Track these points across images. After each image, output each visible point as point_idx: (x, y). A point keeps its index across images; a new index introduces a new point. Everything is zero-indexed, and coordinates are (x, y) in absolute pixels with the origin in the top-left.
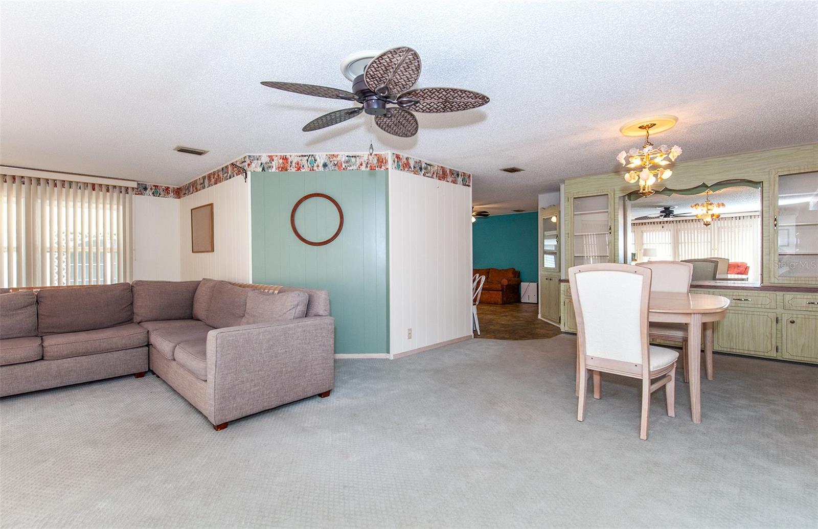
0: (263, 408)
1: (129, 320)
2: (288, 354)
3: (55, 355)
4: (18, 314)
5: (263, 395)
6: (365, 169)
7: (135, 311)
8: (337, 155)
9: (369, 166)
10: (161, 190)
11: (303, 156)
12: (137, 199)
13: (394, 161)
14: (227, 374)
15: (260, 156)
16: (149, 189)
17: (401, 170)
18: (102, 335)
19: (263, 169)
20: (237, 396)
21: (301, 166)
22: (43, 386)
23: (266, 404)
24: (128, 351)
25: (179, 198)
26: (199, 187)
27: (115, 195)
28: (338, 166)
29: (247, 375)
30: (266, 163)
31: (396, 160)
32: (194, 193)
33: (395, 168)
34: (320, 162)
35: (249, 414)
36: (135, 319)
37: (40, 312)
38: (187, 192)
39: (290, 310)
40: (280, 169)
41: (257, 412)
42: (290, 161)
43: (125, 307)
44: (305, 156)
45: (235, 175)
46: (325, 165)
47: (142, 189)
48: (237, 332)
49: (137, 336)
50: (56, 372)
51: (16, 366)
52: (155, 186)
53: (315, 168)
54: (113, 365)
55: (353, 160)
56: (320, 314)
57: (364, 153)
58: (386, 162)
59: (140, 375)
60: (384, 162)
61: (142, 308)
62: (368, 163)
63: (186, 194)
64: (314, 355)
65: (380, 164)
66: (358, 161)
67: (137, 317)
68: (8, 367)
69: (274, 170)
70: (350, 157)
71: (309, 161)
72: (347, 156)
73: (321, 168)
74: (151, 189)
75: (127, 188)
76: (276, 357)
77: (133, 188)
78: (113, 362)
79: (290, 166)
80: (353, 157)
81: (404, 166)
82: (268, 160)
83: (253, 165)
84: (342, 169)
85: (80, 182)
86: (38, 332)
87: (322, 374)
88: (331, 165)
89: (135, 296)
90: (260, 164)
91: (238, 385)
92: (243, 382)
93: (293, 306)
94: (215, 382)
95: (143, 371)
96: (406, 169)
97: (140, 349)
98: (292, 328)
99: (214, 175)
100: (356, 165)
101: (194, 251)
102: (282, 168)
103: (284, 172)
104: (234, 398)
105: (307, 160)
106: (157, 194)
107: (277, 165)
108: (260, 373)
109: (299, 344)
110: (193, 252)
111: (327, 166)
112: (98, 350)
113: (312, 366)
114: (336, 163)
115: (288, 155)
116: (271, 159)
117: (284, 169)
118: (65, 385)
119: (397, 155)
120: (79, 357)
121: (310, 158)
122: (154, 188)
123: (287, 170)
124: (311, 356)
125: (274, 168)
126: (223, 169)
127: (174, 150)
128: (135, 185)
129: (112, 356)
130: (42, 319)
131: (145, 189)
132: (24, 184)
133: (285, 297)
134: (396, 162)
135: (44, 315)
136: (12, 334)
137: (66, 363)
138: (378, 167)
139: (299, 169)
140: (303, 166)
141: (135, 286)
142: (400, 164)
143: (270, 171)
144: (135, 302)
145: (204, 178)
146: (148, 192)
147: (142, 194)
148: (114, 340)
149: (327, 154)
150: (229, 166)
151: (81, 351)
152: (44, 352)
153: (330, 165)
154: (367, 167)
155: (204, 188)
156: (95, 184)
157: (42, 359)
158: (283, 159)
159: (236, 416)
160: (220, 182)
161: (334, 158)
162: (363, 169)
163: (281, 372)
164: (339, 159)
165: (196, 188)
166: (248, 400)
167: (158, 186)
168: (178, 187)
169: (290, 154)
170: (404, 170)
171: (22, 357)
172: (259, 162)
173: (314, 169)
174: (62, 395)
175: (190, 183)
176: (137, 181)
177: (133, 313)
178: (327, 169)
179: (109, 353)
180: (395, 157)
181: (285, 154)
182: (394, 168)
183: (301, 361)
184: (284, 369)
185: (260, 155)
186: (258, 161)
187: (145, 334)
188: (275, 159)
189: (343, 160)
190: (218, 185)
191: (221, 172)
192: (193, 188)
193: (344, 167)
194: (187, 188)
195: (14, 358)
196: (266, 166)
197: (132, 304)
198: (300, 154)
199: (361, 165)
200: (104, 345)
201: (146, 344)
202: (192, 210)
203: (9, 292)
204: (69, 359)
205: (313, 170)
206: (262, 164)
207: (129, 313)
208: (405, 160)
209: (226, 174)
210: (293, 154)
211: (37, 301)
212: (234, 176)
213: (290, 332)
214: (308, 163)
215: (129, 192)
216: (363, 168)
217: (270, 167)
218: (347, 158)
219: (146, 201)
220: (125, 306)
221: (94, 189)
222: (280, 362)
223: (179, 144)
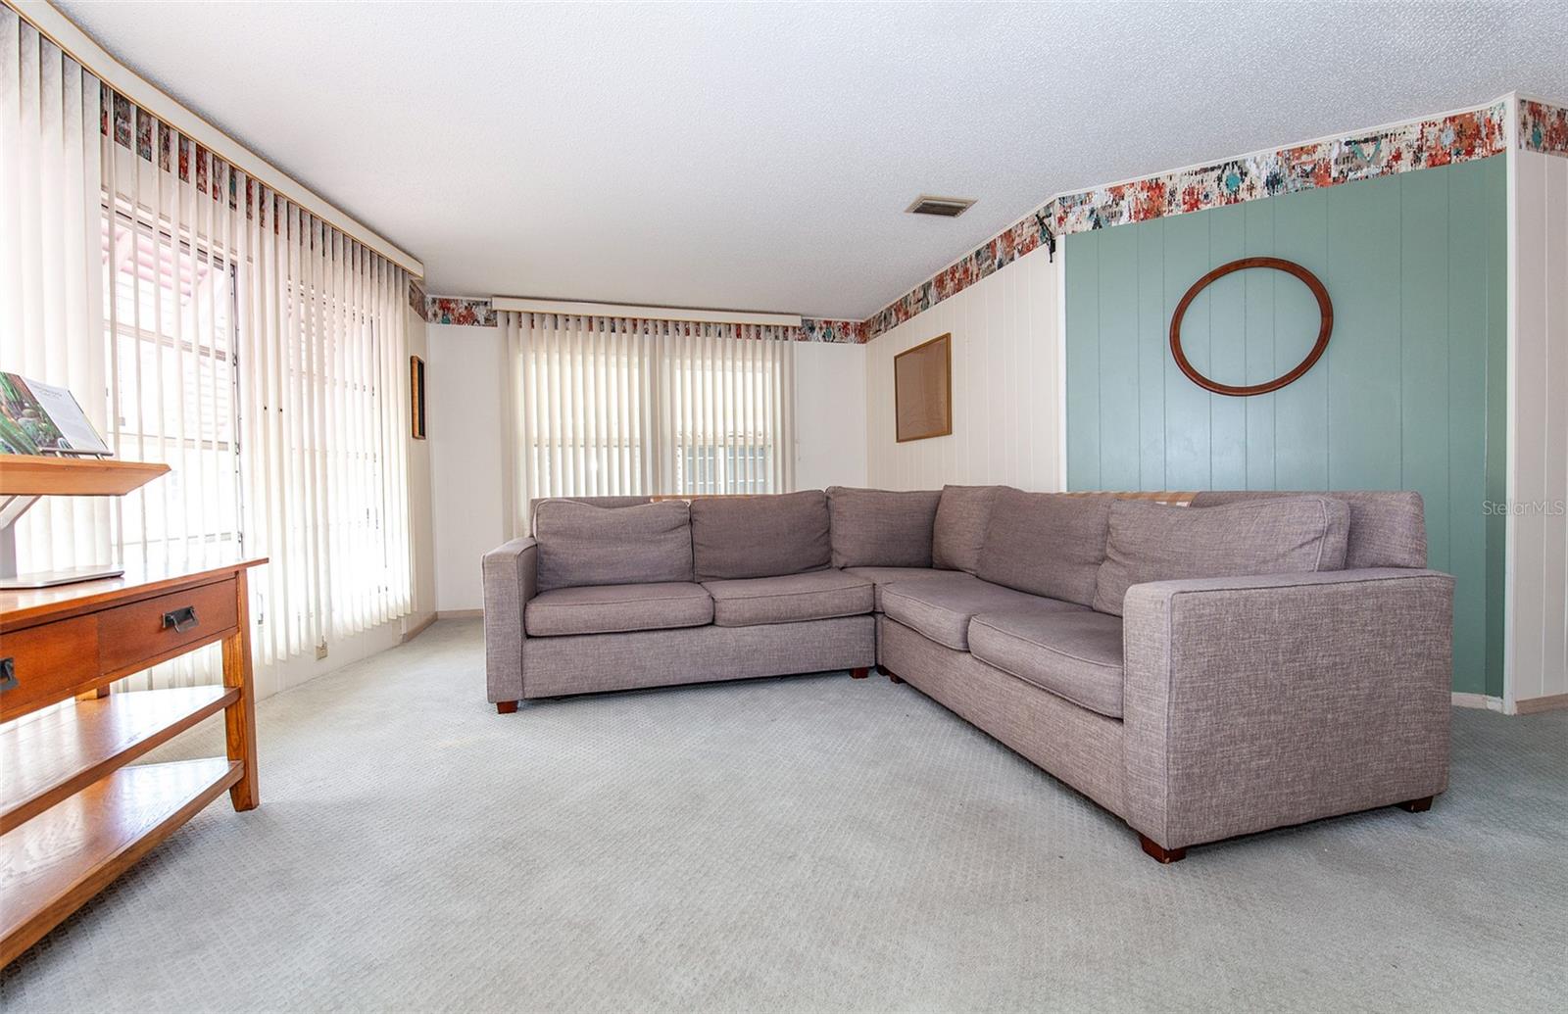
0: (1279, 819)
1: (822, 562)
2: (1339, 672)
3: (732, 618)
4: (665, 540)
5: (1278, 782)
6: (1410, 169)
7: (835, 545)
8: (1315, 147)
9: (1425, 155)
10: (836, 329)
11: (1205, 170)
12: (801, 348)
13: (1525, 124)
14: (1197, 711)
15: (1088, 194)
16: (817, 329)
17: (1545, 149)
18: (799, 586)
19: (1097, 224)
20: (1219, 777)
21: (1201, 197)
22: (715, 675)
23: (1285, 810)
24: (842, 621)
25: (865, 342)
26: (911, 310)
27: (769, 343)
28: (1317, 177)
29: (1241, 720)
30: (1104, 208)
31: (1530, 119)
32: (900, 325)
33: (1528, 143)
34: (1258, 174)
35: (1245, 829)
36: (833, 561)
37: (696, 540)
38: (882, 327)
39: (1301, 546)
40: (1142, 216)
41: (1264, 828)
42: (1168, 190)
43: (820, 537)
44: (1213, 169)
45: (1016, 255)
46: (1273, 182)
47: (807, 329)
48: (1218, 595)
49: (857, 592)
50: (734, 650)
51: (678, 633)
52: (826, 322)
53: (1243, 195)
54: (819, 647)
55: (1369, 149)
56: (1398, 561)
57: (1407, 122)
58: (1494, 129)
59: (860, 673)
60: (1484, 133)
61: (848, 540)
62: (1420, 149)
63: (880, 330)
64: (1403, 684)
65: (1466, 142)
66: (1386, 149)
67: (838, 557)
68: (667, 633)
69: (1124, 220)
70: (1356, 142)
71: (1224, 179)
72: (1348, 143)
73: (1261, 192)
74: (821, 328)
75: (786, 329)
76: (1311, 678)
77: (794, 328)
78: (819, 642)
79: (1170, 203)
80: (1366, 141)
81: (1551, 138)
82: (1109, 198)
83: (1071, 218)
84: (1331, 180)
85: (720, 324)
86: (695, 574)
87: (1423, 742)
88: (1294, 176)
89: (834, 516)
90: (1088, 213)
91: (1222, 745)
92: (1233, 740)
93: (1312, 536)
94: (1168, 729)
95: (867, 665)
96: (1559, 147)
97: (861, 620)
98: (1351, 595)
99: (953, 273)
100: (1377, 163)
101: (900, 438)
102: (1147, 212)
103: (1152, 221)
104: (1213, 783)
105: (1220, 179)
106: (829, 337)
107: (1132, 206)
108: (1272, 718)
109: (1368, 645)
110: (898, 441)
111: (1279, 182)
112: (797, 615)
113: (1397, 714)
114: (1308, 168)
115: (1162, 175)
116: (1118, 194)
117: (1151, 212)
118: (746, 677)
119: (1532, 103)
120: (768, 626)
121: (1227, 172)
122: (824, 326)
123: (1159, 214)
124: (1396, 685)
125: (1126, 214)
126: (978, 253)
127: (907, 211)
128: (797, 322)
129: (817, 628)
130: (699, 551)
131: (812, 329)
132: (646, 333)
133: (1265, 510)
134: (1530, 126)
135: (701, 545)
136: (660, 575)
137: (748, 635)
138: (1458, 154)
139: (1194, 205)
140: (1206, 196)
141: (832, 496)
142: (1542, 130)
143: (1114, 224)
144: (833, 528)
145: (926, 288)
146: (815, 334)
147: (806, 339)
148: (821, 597)
149: (1280, 148)
150: (999, 243)
151: (770, 614)
152: (717, 611)
153: (1292, 182)
154: (1417, 160)
155: (926, 306)
156: (740, 325)
157: (712, 624)
158: (1150, 188)
159: (1216, 834)
160: (971, 282)
161: (1304, 158)
162: (1403, 169)
163: (1323, 722)
164: (1318, 155)
165: (906, 313)
166: (1245, 793)
167: (831, 322)
168: (863, 321)
169: (1169, 172)
170: (1553, 149)
171: (687, 617)
172: (1087, 208)
173: (1239, 197)
174: (744, 694)
175: (891, 307)
176: (802, 316)
177: (831, 550)
178: (1280, 191)
179: (811, 623)
180: (1526, 112)
181: (1154, 176)
182: (1524, 145)
183: (1370, 698)
184: (1329, 716)
185: (1087, 190)
186: (1083, 206)
187: (868, 590)
188: (1128, 193)
189: (1334, 155)
190: (965, 290)
191: (974, 261)
192: (897, 315)
193: (1334, 174)
194: (883, 317)
195: (676, 617)
196: (1103, 215)
197: (828, 531)
198: (1197, 167)
199: (1397, 157)
200: (808, 607)
201: (871, 609)
202: (896, 358)
203: (649, 502)
204: (751, 628)
205: (1236, 200)
206: (1092, 212)
207: (825, 549)
208: (1554, 118)
209: (989, 262)
210: (1178, 171)
211: (690, 520)
212: (1012, 259)
213: (1347, 607)
214: (1222, 184)
215: (789, 338)
216: (1404, 166)
217: (1113, 216)
218: (1346, 149)
219: (814, 350)
220: (818, 534)
221: (739, 335)
222: (1320, 692)
223: (923, 192)
